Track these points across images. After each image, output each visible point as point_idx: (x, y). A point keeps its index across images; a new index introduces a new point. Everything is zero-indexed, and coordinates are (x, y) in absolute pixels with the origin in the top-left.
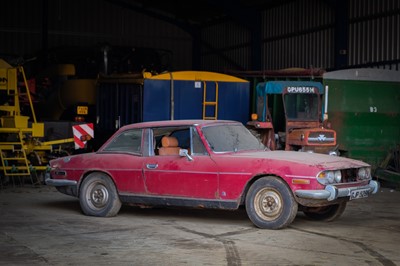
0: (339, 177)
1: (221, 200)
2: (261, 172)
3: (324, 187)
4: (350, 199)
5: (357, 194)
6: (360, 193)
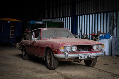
2: (46, 46)
3: (63, 53)
4: (80, 59)
5: (84, 57)
6: (87, 56)
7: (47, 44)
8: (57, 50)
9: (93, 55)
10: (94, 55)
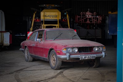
0: (76, 50)
1: (45, 58)
2: (50, 48)
3: (65, 54)
4: (80, 59)
5: (85, 57)
6: (87, 57)
7: (51, 46)
8: (60, 52)
9: (93, 56)
10: (95, 56)
